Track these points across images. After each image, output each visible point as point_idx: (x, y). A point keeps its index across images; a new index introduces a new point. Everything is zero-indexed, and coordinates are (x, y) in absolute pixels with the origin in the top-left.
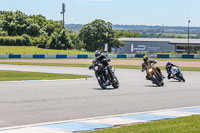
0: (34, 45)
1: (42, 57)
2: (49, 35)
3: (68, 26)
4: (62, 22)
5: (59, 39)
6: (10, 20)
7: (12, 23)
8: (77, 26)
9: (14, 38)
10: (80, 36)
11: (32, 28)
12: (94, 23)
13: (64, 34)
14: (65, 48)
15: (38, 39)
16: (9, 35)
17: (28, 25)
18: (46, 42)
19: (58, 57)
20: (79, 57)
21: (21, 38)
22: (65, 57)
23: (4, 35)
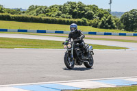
0: (90, 25)
1: (95, 33)
2: (100, 19)
3: (113, 13)
4: (109, 10)
5: (107, 22)
6: (74, 8)
7: (75, 10)
8: (120, 13)
9: (76, 20)
10: (121, 20)
11: (89, 13)
12: (131, 12)
13: (110, 18)
14: (110, 28)
15: (92, 21)
16: (73, 18)
17: (86, 12)
18: (97, 24)
19: (106, 34)
20: (120, 34)
21: (81, 20)
22: (110, 34)
23: (70, 18)
